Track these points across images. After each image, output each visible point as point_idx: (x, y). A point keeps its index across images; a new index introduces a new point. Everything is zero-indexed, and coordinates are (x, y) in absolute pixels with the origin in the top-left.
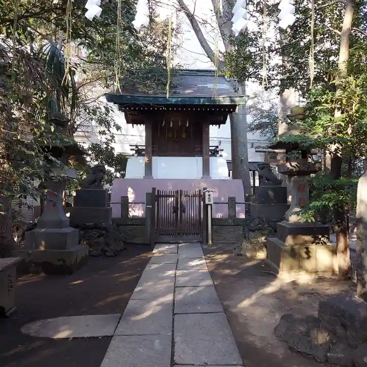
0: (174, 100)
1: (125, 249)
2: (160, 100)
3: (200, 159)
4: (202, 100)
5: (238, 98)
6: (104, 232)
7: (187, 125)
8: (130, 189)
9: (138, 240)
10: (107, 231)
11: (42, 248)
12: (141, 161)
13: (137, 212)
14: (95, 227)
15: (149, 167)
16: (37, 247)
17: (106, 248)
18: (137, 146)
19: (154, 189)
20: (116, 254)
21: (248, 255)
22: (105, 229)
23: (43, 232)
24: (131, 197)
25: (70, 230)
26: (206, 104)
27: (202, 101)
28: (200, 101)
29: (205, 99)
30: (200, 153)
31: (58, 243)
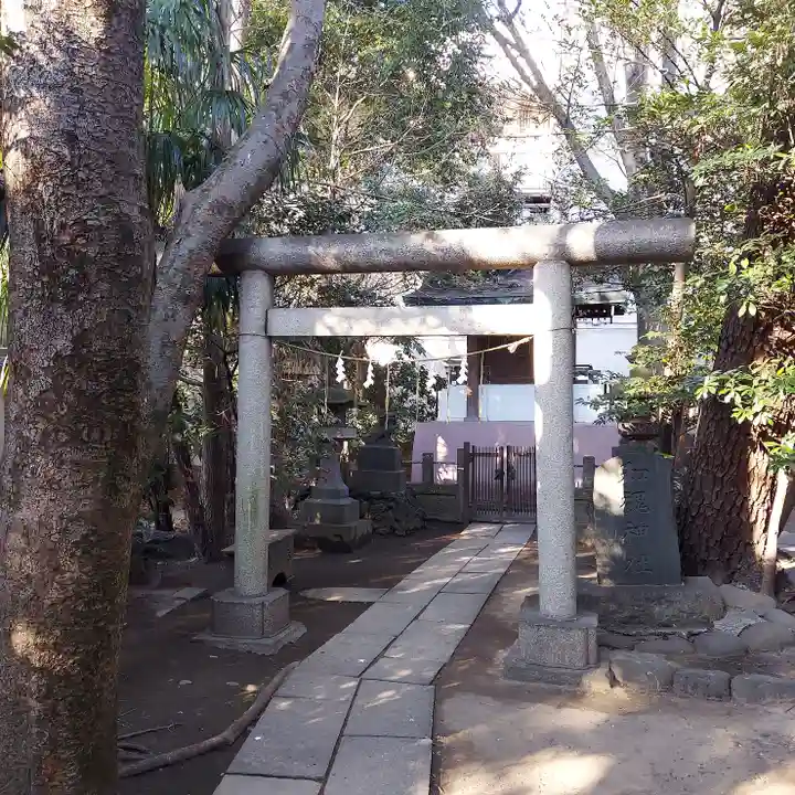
1: (423, 527)
5: (615, 293)
6: (392, 504)
8: (440, 440)
9: (448, 517)
10: (397, 503)
11: (318, 522)
13: (449, 474)
14: (382, 498)
15: (473, 402)
16: (312, 520)
17: (396, 525)
19: (467, 444)
20: (410, 533)
21: (589, 544)
22: (393, 500)
23: (318, 504)
24: (442, 451)
25: (348, 501)
31: (333, 516)
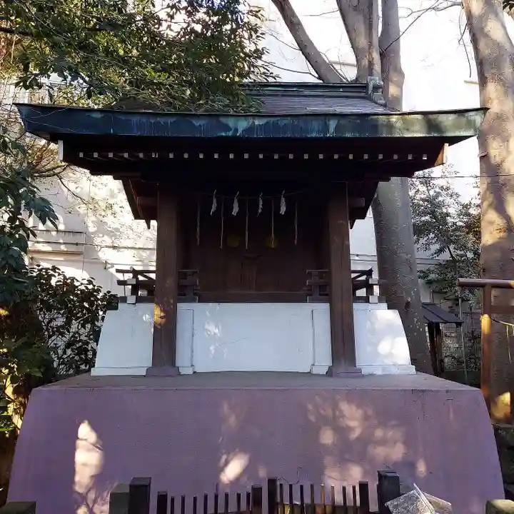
0: (242, 125)
2: (197, 123)
3: (322, 310)
4: (333, 124)
7: (283, 210)
12: (146, 317)
15: (165, 338)
18: (136, 273)
26: (348, 135)
27: (332, 129)
28: (326, 128)
29: (343, 122)
30: (322, 292)
